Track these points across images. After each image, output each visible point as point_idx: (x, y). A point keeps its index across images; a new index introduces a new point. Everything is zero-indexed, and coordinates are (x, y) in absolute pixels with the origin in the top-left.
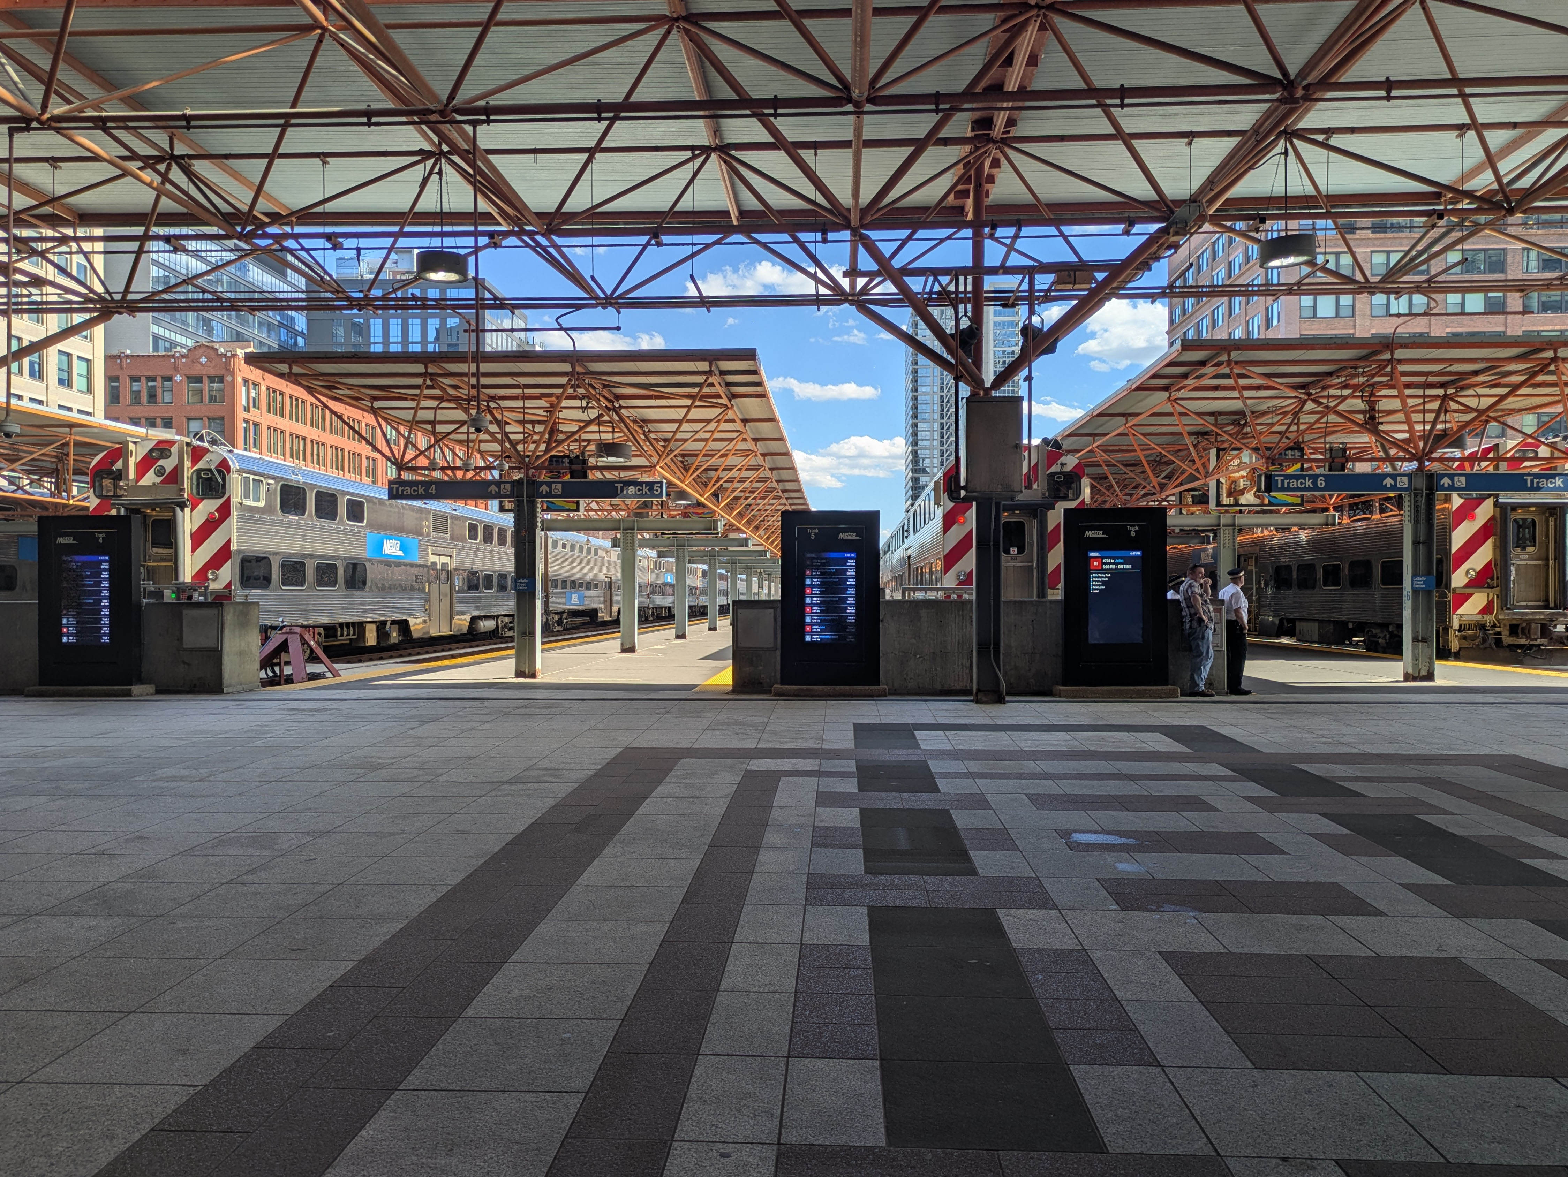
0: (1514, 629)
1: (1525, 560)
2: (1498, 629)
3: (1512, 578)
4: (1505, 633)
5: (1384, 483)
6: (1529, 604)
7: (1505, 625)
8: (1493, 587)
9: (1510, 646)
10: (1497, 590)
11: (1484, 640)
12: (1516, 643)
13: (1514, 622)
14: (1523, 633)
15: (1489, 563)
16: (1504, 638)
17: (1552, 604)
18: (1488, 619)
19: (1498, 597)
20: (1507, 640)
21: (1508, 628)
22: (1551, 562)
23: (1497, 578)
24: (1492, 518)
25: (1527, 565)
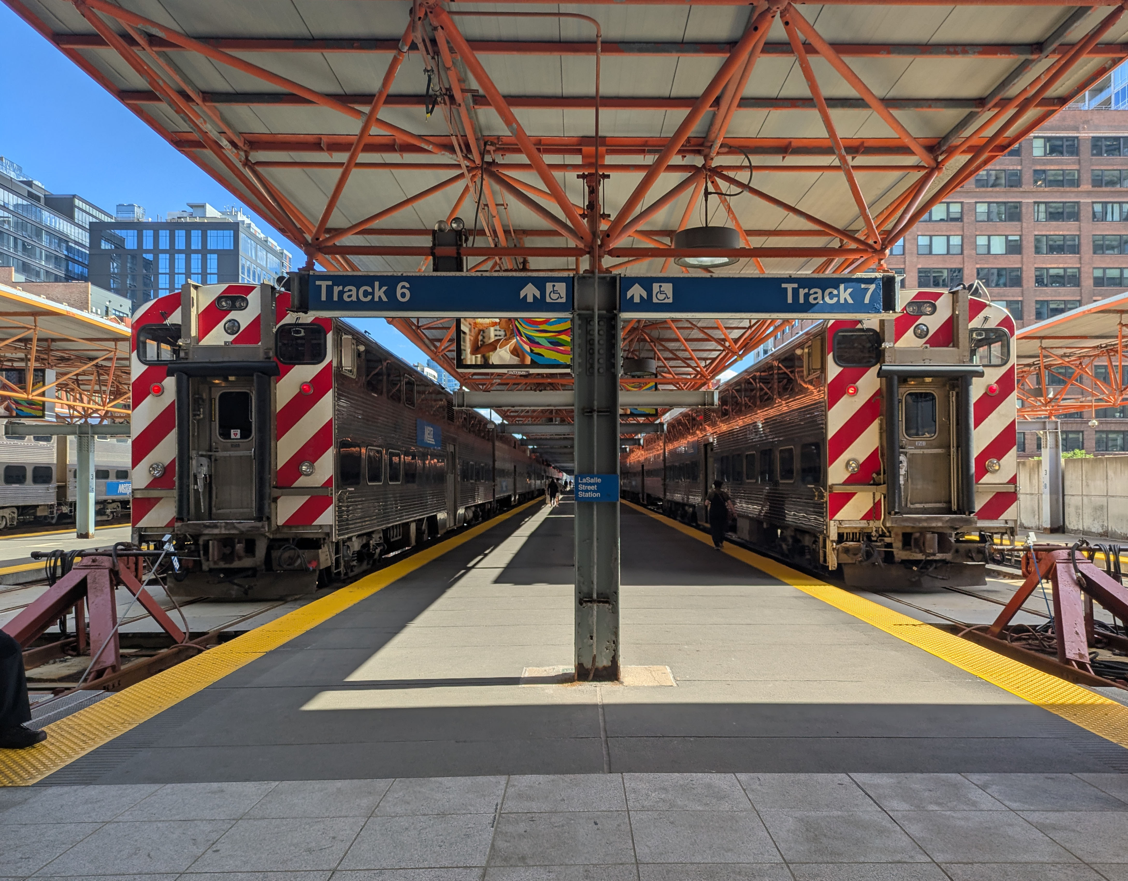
0: (907, 539)
1: (921, 448)
2: (887, 540)
3: (902, 472)
4: (898, 544)
5: (522, 294)
6: (927, 506)
7: (897, 534)
8: (880, 484)
9: (903, 562)
10: (883, 488)
11: (868, 555)
12: (911, 558)
13: (909, 530)
14: (917, 545)
15: (875, 453)
16: (895, 551)
17: (954, 507)
18: (874, 525)
19: (885, 497)
20: (900, 554)
21: (900, 537)
22: (953, 450)
23: (884, 473)
24: (878, 393)
25: (923, 454)
